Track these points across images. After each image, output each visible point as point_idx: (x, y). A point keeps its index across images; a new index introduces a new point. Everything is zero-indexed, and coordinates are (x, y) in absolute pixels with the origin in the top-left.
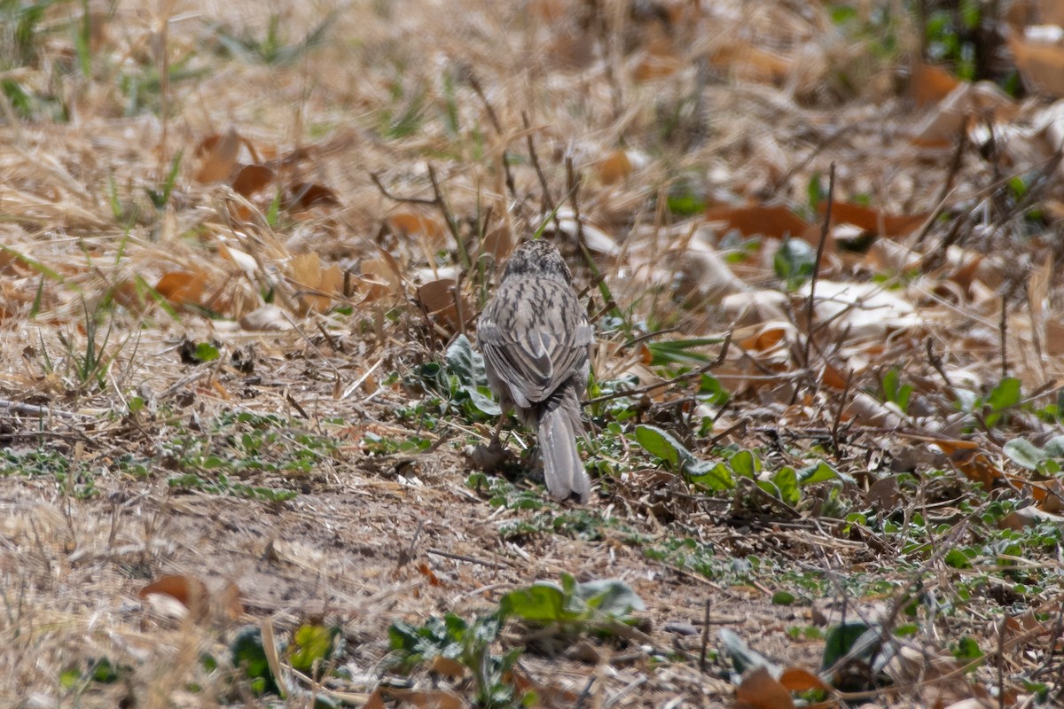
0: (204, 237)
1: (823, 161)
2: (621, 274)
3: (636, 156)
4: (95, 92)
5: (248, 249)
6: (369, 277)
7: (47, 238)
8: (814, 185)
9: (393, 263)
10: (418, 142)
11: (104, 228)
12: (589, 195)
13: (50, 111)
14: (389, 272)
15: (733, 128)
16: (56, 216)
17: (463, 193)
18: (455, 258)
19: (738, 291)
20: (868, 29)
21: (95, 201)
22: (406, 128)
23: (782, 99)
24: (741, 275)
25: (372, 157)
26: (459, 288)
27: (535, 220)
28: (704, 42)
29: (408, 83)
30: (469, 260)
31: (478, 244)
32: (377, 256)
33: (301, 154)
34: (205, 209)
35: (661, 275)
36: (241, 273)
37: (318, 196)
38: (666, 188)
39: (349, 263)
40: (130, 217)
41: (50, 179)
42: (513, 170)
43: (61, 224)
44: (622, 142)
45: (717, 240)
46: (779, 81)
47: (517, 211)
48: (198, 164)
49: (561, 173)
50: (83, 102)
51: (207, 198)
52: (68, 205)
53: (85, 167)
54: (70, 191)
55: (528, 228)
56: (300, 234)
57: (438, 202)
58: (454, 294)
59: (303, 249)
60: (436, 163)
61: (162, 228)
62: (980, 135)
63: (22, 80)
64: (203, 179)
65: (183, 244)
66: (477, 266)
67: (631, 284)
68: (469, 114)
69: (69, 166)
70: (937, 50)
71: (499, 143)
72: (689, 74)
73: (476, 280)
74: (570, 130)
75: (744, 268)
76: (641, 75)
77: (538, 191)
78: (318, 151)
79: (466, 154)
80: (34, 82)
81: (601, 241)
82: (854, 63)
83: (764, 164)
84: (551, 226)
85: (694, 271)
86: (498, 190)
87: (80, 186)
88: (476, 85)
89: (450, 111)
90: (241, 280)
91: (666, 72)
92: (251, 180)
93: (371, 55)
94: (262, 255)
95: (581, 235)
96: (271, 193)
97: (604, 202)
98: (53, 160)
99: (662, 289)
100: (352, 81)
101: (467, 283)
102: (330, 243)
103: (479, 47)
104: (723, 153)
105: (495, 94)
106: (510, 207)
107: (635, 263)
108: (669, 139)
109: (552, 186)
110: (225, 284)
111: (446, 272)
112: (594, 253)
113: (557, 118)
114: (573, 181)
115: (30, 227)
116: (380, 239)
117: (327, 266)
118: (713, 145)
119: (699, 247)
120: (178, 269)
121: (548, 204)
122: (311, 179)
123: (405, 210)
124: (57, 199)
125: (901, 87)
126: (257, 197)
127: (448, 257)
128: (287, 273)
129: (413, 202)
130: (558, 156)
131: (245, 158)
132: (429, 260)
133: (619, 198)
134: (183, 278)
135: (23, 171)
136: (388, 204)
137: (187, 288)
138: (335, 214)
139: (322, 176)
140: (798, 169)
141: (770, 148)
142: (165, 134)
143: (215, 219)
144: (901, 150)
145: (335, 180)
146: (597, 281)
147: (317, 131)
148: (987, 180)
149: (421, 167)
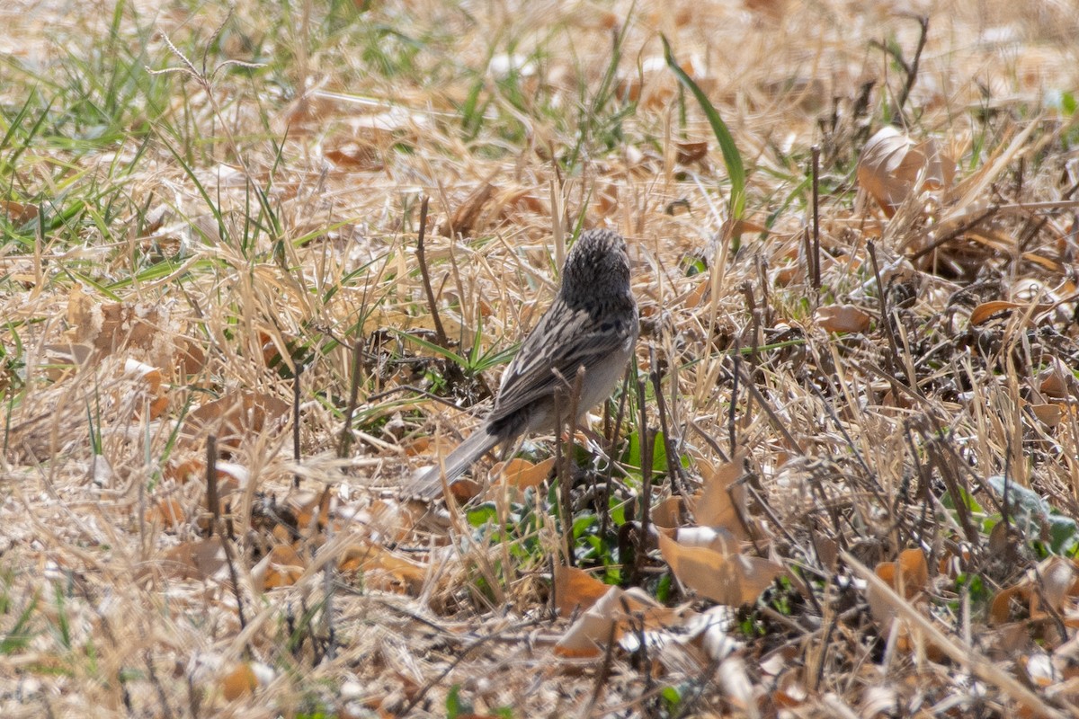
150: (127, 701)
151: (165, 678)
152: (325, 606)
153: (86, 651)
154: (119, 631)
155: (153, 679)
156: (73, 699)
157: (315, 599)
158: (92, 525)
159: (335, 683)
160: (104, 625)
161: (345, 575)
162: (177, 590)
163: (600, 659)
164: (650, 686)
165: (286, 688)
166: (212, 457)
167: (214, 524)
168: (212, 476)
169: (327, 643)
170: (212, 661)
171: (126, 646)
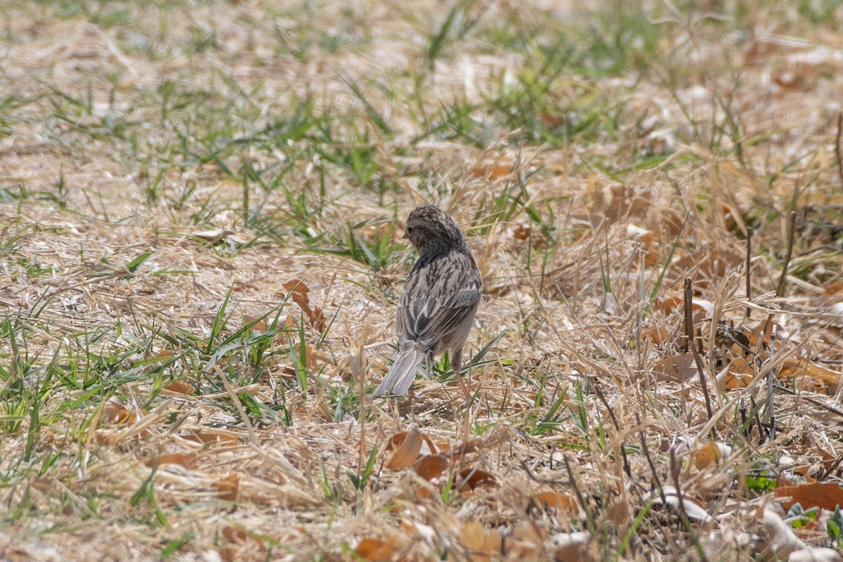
0: (394, 512)
2: (712, 536)
3: (723, 447)
4: (311, 403)
5: (428, 521)
6: (520, 540)
7: (273, 513)
9: (537, 530)
10: (560, 436)
11: (318, 506)
12: (688, 476)
13: (278, 416)
14: (535, 536)
15: (796, 425)
16: (281, 496)
17: (590, 477)
18: (585, 525)
19: (800, 549)
21: (311, 484)
22: (548, 426)
23: (833, 402)
24: (801, 536)
25: (522, 449)
26: (588, 548)
27: (646, 496)
28: (774, 359)
29: (548, 392)
30: (595, 526)
31: (603, 513)
32: (525, 525)
33: (468, 448)
34: (395, 489)
35: (743, 538)
36: (420, 538)
37: (480, 479)
38: (746, 470)
39: (504, 530)
40: (336, 496)
41: (276, 468)
42: (628, 457)
43: (285, 503)
44: (713, 435)
45: (785, 510)
47: (632, 489)
48: (389, 456)
49: (667, 459)
50: (301, 409)
51: (396, 481)
52: (290, 488)
53: (304, 458)
54: (291, 477)
55: (641, 502)
56: (465, 510)
57: (572, 483)
58: (585, 554)
59: (470, 519)
60: (569, 453)
61: (362, 504)
63: (255, 392)
64: (393, 467)
65: (378, 517)
66: (602, 532)
67: (721, 545)
68: (595, 416)
69: (289, 457)
71: (618, 438)
72: (760, 385)
73: (601, 542)
75: (804, 531)
76: (726, 387)
77: (648, 474)
78: (480, 445)
79: (593, 446)
80: (264, 394)
81: (697, 511)
83: (821, 452)
84: (659, 500)
85: (766, 534)
86: (617, 474)
87: (299, 473)
89: (581, 413)
90: (422, 544)
91: (745, 382)
92: (430, 467)
93: (520, 372)
94: (438, 524)
95: (681, 506)
96: (446, 477)
97: (699, 481)
98: (277, 453)
99: (744, 547)
100: (506, 392)
101: (594, 546)
102: (490, 514)
103: (601, 364)
104: (788, 443)
105: (614, 400)
106: (627, 486)
107: (723, 527)
109: (659, 470)
110: (410, 547)
111: (578, 537)
112: (692, 520)
113: (663, 419)
114: (675, 466)
115: (262, 503)
116: (528, 511)
117: (487, 532)
118: (781, 437)
119: (770, 515)
120: (374, 536)
121: (656, 484)
122: (475, 466)
123: (547, 489)
124: (282, 483)
126: (434, 480)
127: (579, 525)
128: (458, 538)
129: (552, 483)
130: (664, 447)
131: (425, 451)
132: (565, 527)
133: (710, 479)
134: (378, 544)
135: (258, 462)
136: (535, 485)
137: (381, 551)
138: (494, 492)
139: (484, 464)
142: (363, 433)
143: (402, 497)
145: (494, 468)
146: (693, 541)
147: (479, 430)
149: (558, 457)
150: (627, 468)
151: (654, 453)
152: (768, 402)
153: (598, 432)
154: (622, 419)
155: (646, 453)
156: (589, 466)
157: (760, 396)
159: (774, 456)
161: (783, 380)
162: (662, 390)
165: (740, 460)
166: (689, 294)
167: (689, 341)
168: (688, 308)
169: (769, 428)
170: (689, 440)
171: (627, 428)
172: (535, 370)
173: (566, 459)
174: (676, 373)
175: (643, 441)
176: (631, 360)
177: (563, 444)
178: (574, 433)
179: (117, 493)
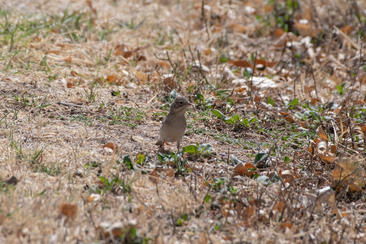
0: (117, 67)
1: (254, 50)
2: (210, 75)
3: (213, 49)
4: (93, 35)
5: (127, 70)
6: (154, 76)
7: (81, 68)
8: (252, 56)
9: (159, 73)
10: (164, 46)
11: (95, 66)
12: (202, 58)
13: (83, 40)
14: (158, 75)
15: (234, 43)
16: (84, 63)
17: (174, 57)
18: (173, 72)
19: (235, 79)
20: (264, 21)
21: (93, 60)
22: (162, 43)
23: (245, 36)
24: (236, 76)
25: (154, 50)
26: (173, 79)
27: (190, 64)
28: (228, 24)
29: (162, 33)
30: (176, 73)
31: (178, 69)
32: (155, 72)
33: (138, 49)
34: (117, 61)
35: (219, 76)
36: (124, 76)
37: (142, 58)
38: (219, 56)
39: (149, 73)
40: (100, 63)
41: (82, 55)
42: (185, 52)
43: (85, 65)
44: (210, 46)
45: (231, 68)
46: (244, 32)
47: (187, 62)
48: (115, 51)
49: (196, 53)
50: (90, 37)
51: (117, 59)
52: (86, 61)
53: (90, 52)
54: (87, 58)
55: (189, 65)
56: (138, 67)
57: (169, 60)
58: (172, 80)
59: (139, 70)
60: (168, 51)
61: (107, 66)
62: (289, 44)
63: (76, 33)
64: (117, 54)
65: (112, 69)
66: (178, 74)
67: (212, 77)
68: (176, 40)
69: (87, 52)
70: (280, 25)
71: (182, 46)
72: (224, 31)
73: (177, 77)
74: (198, 43)
75: (237, 74)
76: (214, 31)
77: (191, 57)
78: (142, 48)
79: (175, 49)
80: (79, 33)
81: (205, 68)
82: (261, 28)
83: (241, 51)
84: (194, 65)
85: (226, 75)
86: (182, 56)
87: (89, 56)
88: (177, 33)
89: (171, 39)
90: (125, 77)
91: (219, 30)
92: (127, 55)
93: (154, 27)
94: (130, 71)
95: (201, 67)
96: (132, 58)
97: (206, 59)
98: (83, 51)
99: (219, 79)
100: (150, 33)
101: (175, 78)
102: (145, 69)
103: (178, 25)
104: (232, 48)
105: (181, 35)
106: (185, 60)
107: (213, 73)
108: (220, 45)
109: (194, 56)
110: (121, 78)
111: (171, 75)
112: (204, 71)
113: (195, 41)
114: (199, 55)
115: (78, 66)
116: (156, 68)
117: (144, 74)
118: (230, 47)
119: (227, 69)
120: (111, 75)
121: (193, 60)
122: (140, 55)
123: (161, 61)
124: (84, 59)
125: (272, 34)
126: (129, 59)
127: (171, 72)
128: (135, 76)
129: (163, 59)
130: (195, 49)
131: (126, 50)
132: (167, 72)
133: (209, 58)
134: (112, 77)
135: (77, 53)
136: (158, 60)
137: (113, 79)
138: (146, 62)
139: (143, 53)
140: (249, 52)
141: (242, 47)
142: (108, 45)
143: (119, 64)
144: (272, 48)
145: (146, 55)
146: (204, 77)
147: (142, 44)
148: (291, 54)
149: (165, 52)
150: (185, 55)
151: (193, 51)
152: (226, 36)
153: (177, 45)
154: (183, 40)
155: (190, 50)
156: (174, 55)
157: (224, 34)
158: (178, 19)
159: (228, 52)
160: (180, 40)
162: (195, 32)
163: (283, 47)
164: (293, 53)
165: (218, 53)
166: (203, 5)
167: (203, 18)
168: (203, 9)
169: (226, 44)
170: (203, 47)
171: (185, 44)
172: (159, 27)
173: (167, 53)
174: (199, 27)
175: (189, 47)
176: (186, 24)
177: (166, 48)
178: (169, 45)
179: (36, 62)
